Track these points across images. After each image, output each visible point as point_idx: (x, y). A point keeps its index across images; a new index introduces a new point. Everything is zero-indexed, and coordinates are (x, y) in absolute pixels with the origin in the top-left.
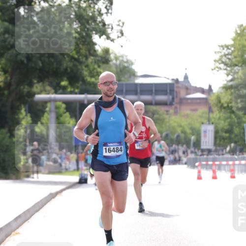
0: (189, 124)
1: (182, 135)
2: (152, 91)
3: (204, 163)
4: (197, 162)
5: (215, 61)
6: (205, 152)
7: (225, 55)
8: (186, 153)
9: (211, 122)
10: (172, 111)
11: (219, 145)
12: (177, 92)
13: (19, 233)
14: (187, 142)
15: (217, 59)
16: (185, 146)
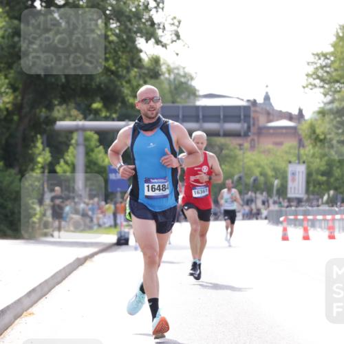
0: (272, 163)
1: (262, 179)
2: (219, 116)
3: (292, 217)
4: (281, 217)
5: (307, 75)
6: (293, 202)
7: (322, 67)
8: (266, 204)
9: (301, 161)
10: (247, 145)
11: (313, 193)
12: (254, 119)
13: (33, 314)
14: (268, 189)
15: (311, 73)
16: (265, 194)
